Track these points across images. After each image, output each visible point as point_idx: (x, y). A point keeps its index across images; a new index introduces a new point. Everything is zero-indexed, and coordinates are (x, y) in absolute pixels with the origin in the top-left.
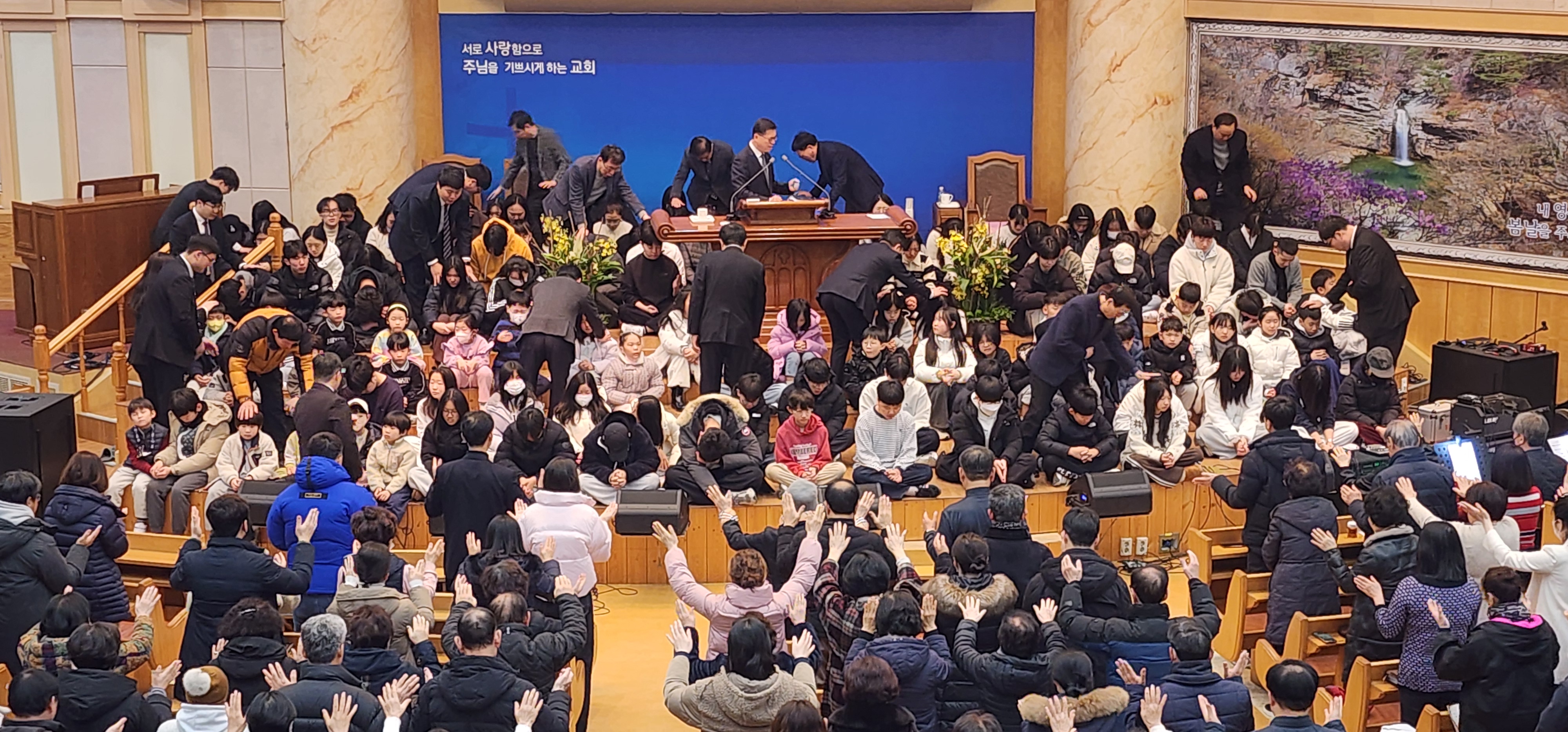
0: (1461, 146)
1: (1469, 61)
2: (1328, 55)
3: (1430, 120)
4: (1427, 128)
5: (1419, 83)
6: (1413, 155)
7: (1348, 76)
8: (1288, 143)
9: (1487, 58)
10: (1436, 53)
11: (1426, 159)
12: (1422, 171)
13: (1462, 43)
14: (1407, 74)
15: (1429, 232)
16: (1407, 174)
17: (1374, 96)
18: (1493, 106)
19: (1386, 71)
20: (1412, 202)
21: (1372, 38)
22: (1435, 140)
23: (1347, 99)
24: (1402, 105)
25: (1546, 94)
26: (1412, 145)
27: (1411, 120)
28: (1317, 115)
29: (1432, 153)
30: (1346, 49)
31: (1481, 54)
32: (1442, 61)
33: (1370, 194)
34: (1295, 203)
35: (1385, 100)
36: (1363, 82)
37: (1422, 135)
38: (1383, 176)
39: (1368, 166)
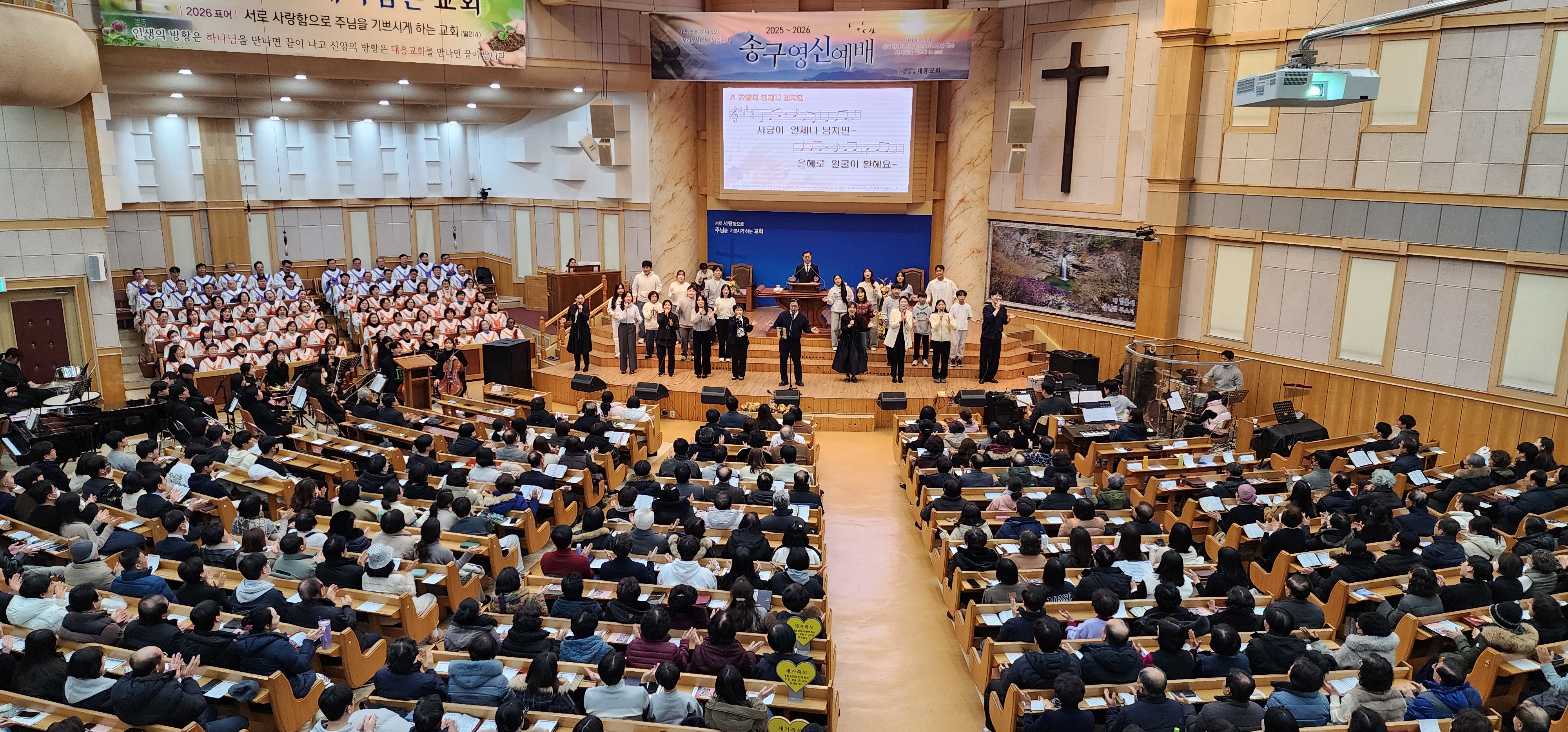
0: (1086, 273)
1: (1090, 239)
2: (1039, 235)
3: (1075, 262)
4: (1074, 266)
5: (1071, 247)
6: (1068, 276)
7: (1045, 244)
8: (1023, 270)
9: (1096, 238)
10: (1078, 236)
11: (1073, 278)
12: (1071, 283)
13: (1088, 232)
14: (1067, 244)
15: (1073, 308)
16: (1066, 284)
17: (1054, 252)
18: (1098, 258)
19: (1059, 242)
20: (1067, 296)
21: (1054, 228)
22: (1076, 271)
23: (1045, 253)
24: (1065, 256)
25: (1117, 254)
26: (1068, 272)
27: (1068, 262)
28: (1034, 259)
29: (1075, 276)
30: (1045, 232)
31: (1094, 237)
32: (1080, 239)
33: (1052, 292)
34: (1024, 293)
35: (1059, 254)
36: (1050, 246)
37: (1072, 268)
38: (1057, 284)
39: (1051, 280)
